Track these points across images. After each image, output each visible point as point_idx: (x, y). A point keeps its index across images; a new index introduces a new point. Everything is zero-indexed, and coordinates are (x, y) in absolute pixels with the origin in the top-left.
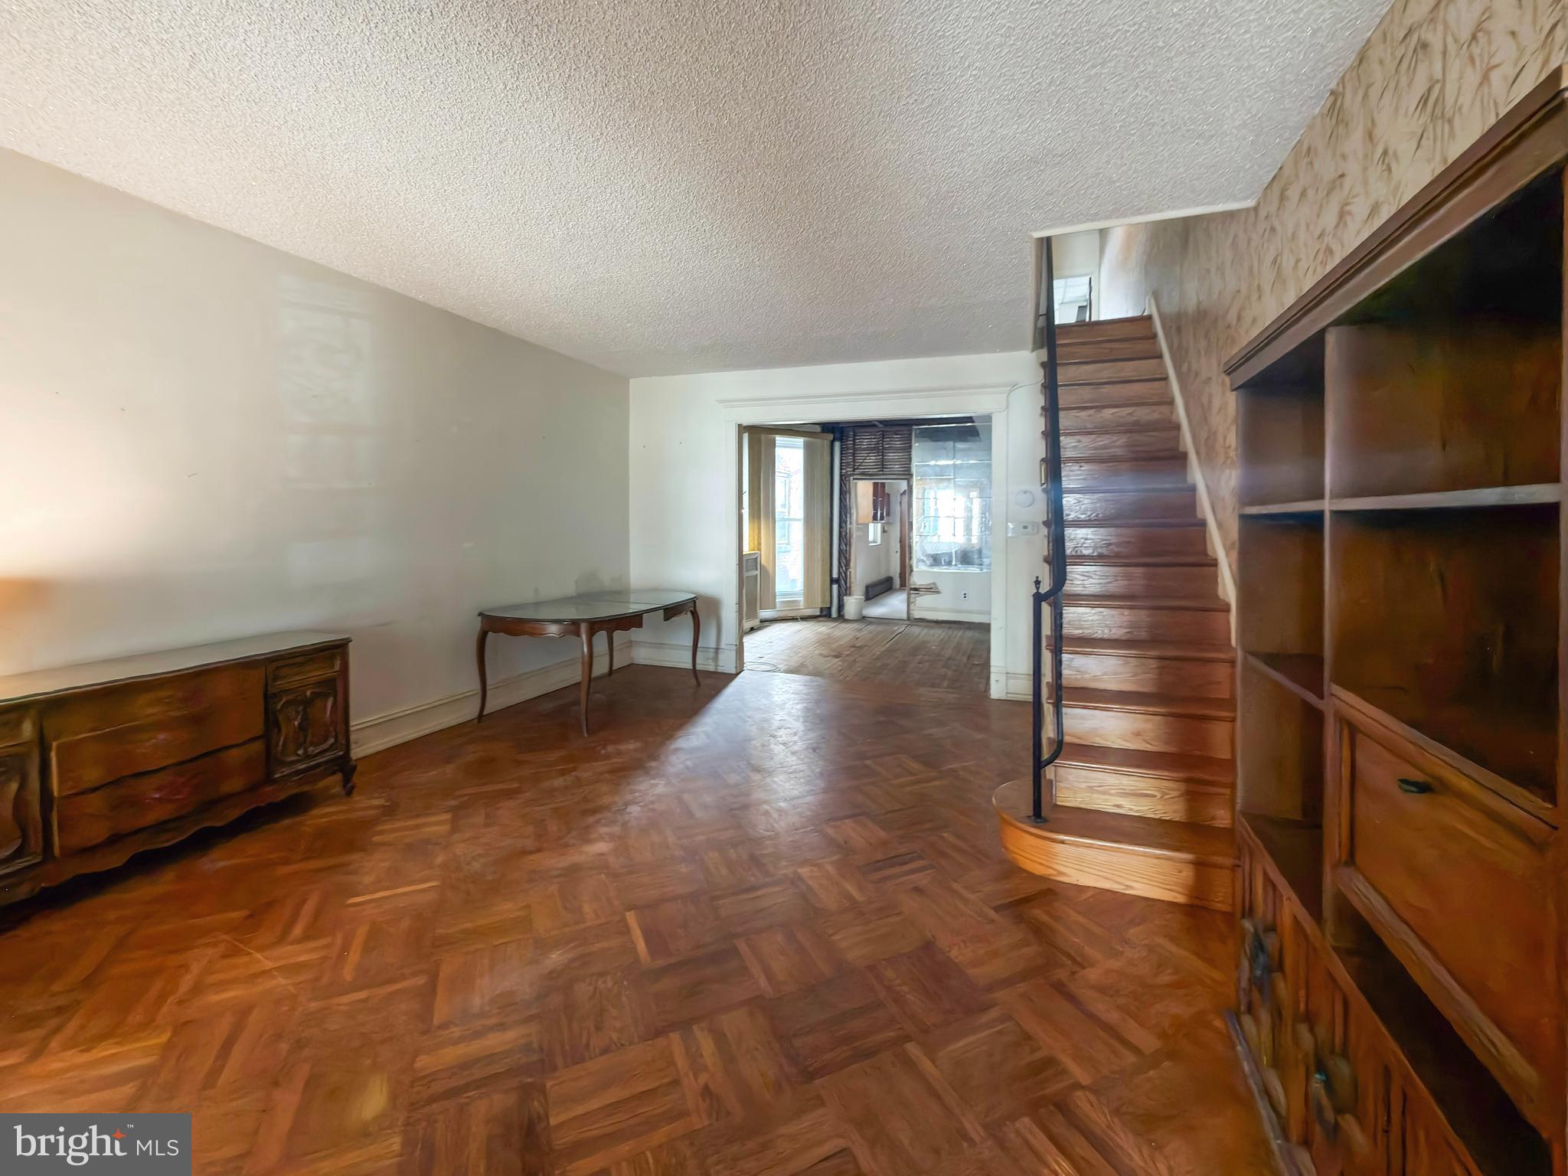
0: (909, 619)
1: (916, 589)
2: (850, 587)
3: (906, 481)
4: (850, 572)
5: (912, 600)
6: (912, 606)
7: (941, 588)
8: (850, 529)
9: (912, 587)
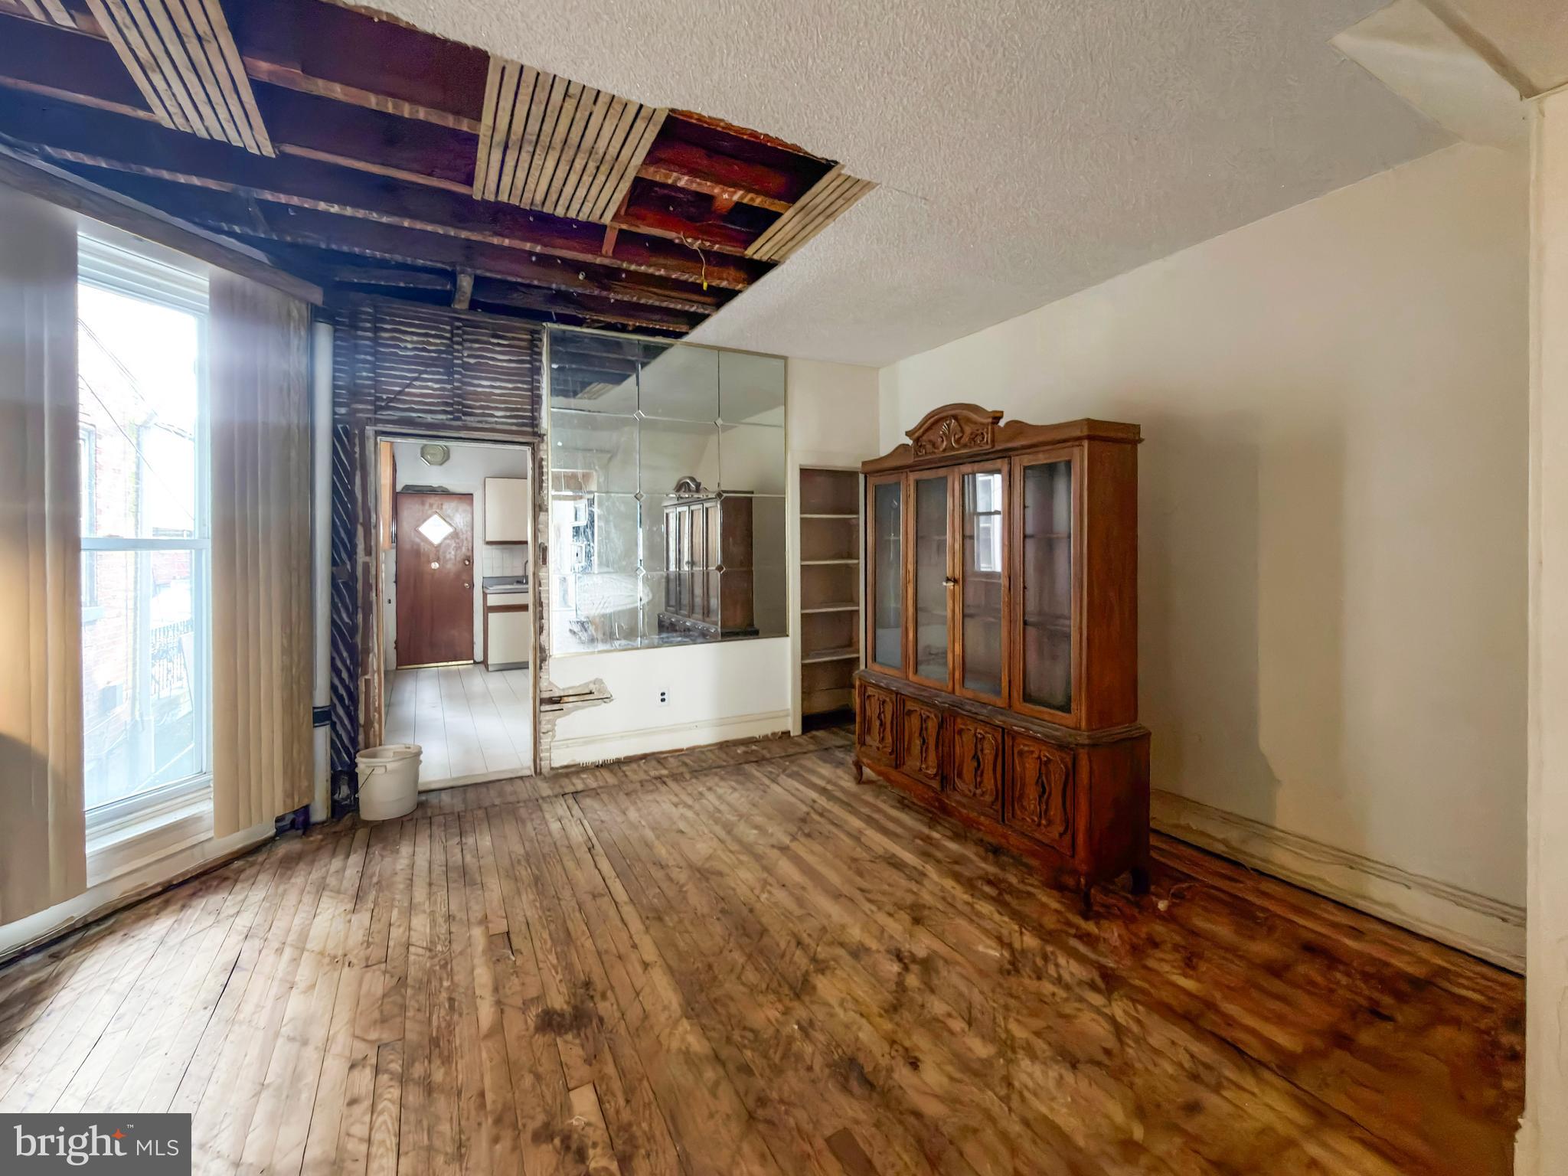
0: (538, 772)
1: (552, 701)
2: (369, 723)
3: (528, 450)
4: (367, 682)
5: (544, 727)
6: (545, 741)
7: (611, 687)
8: (366, 566)
9: (546, 695)
